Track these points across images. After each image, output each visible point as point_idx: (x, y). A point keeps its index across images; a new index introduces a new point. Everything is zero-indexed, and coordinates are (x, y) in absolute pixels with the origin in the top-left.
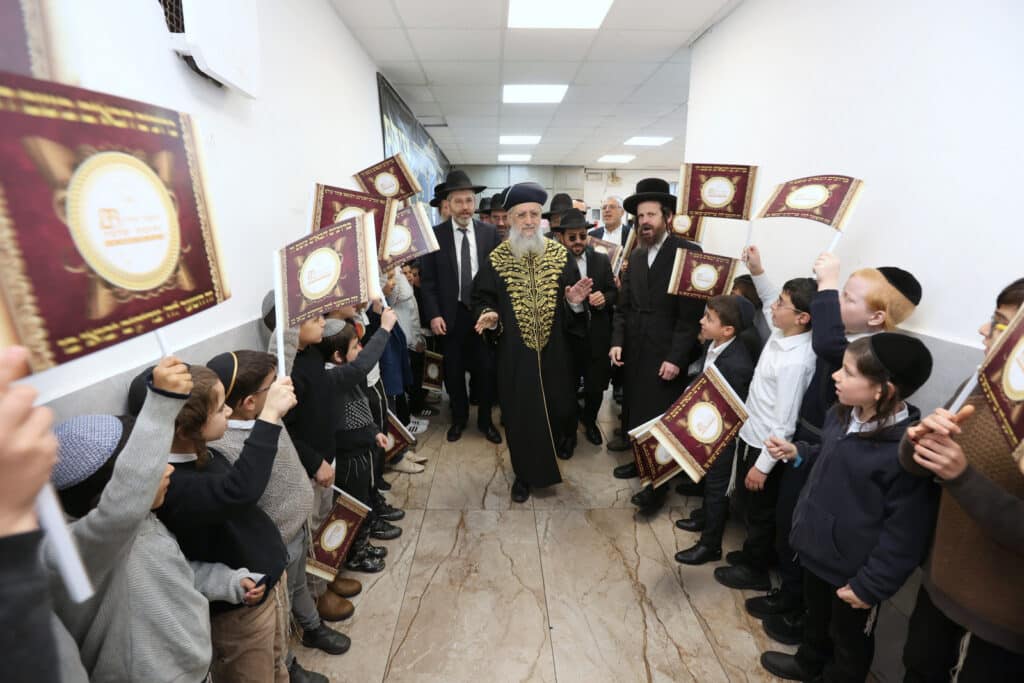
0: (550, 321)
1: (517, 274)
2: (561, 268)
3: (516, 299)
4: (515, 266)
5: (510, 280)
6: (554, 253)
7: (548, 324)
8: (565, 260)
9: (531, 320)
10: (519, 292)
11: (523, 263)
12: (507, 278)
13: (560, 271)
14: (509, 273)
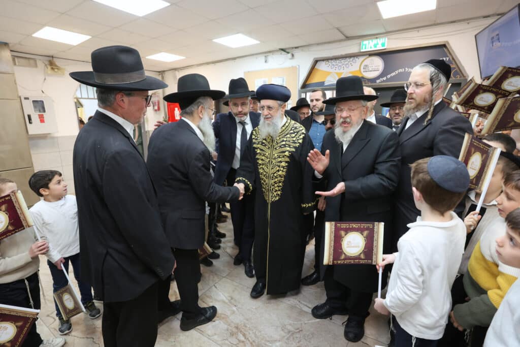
0: (281, 184)
1: (262, 147)
2: (295, 147)
3: (260, 165)
4: (264, 141)
5: (258, 151)
6: (293, 135)
7: (278, 186)
8: (301, 141)
9: (267, 181)
10: (262, 160)
11: (268, 140)
12: (257, 148)
13: (294, 150)
14: (259, 146)
